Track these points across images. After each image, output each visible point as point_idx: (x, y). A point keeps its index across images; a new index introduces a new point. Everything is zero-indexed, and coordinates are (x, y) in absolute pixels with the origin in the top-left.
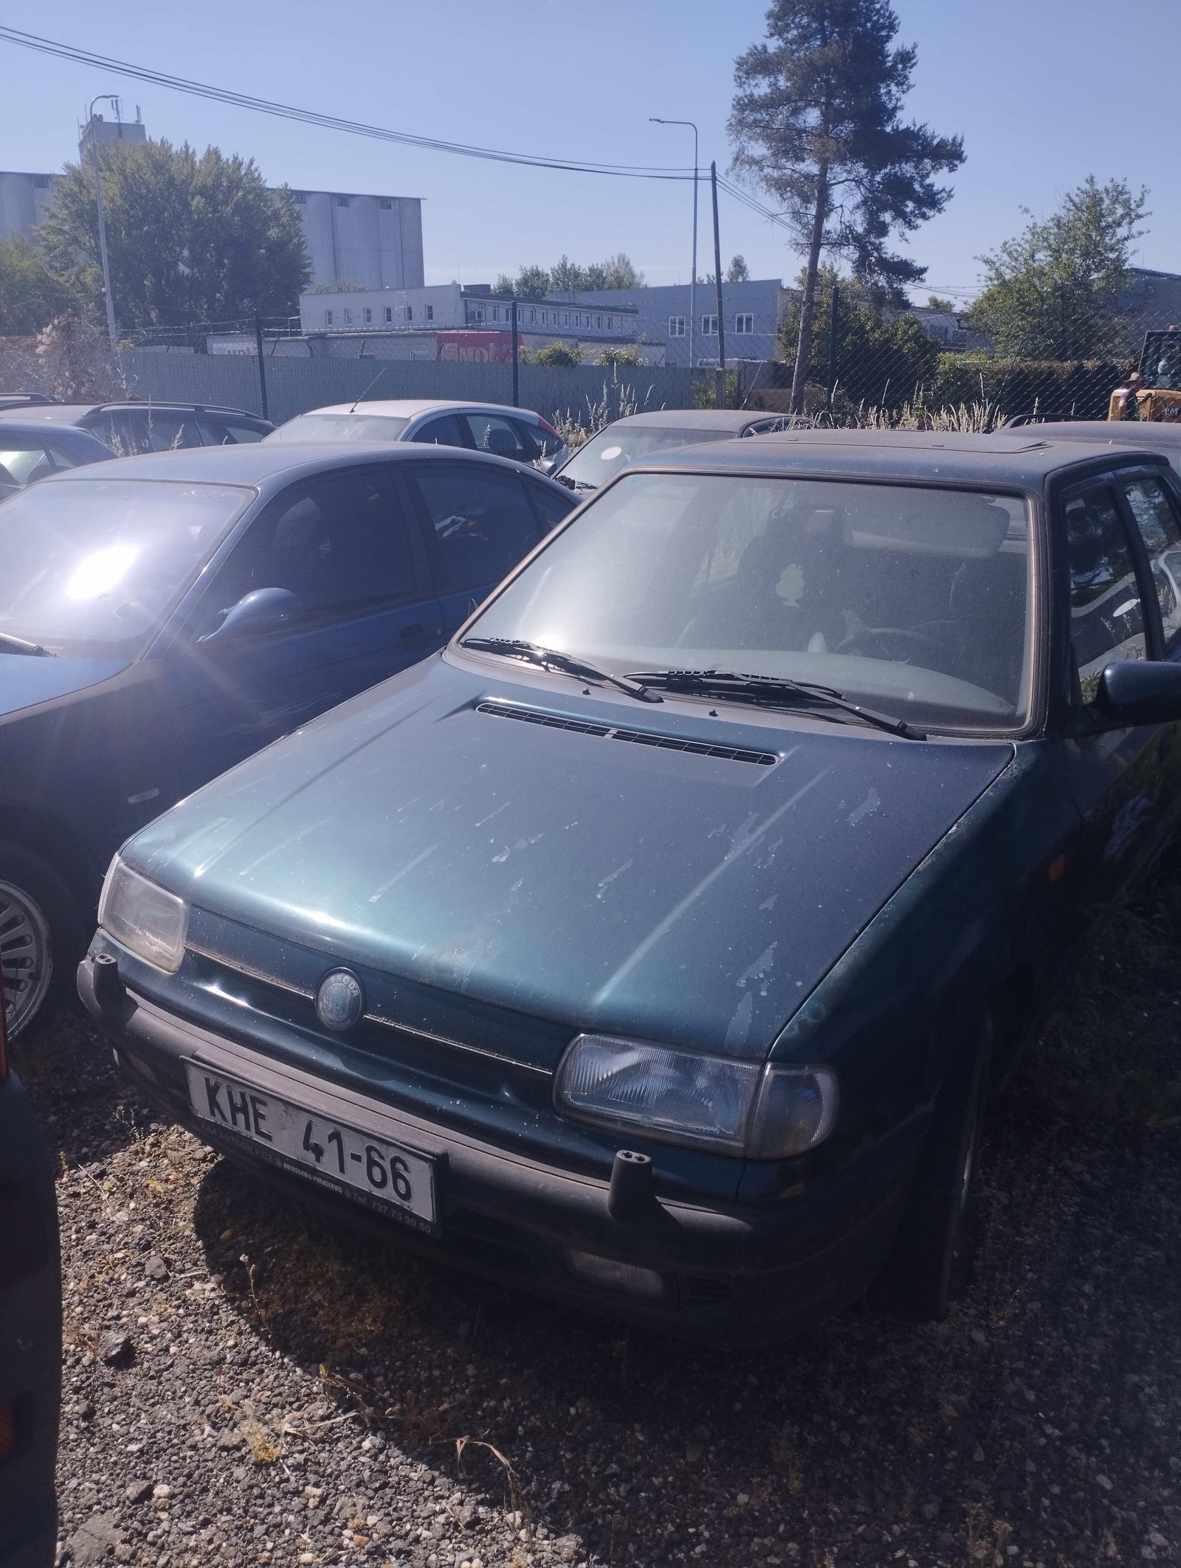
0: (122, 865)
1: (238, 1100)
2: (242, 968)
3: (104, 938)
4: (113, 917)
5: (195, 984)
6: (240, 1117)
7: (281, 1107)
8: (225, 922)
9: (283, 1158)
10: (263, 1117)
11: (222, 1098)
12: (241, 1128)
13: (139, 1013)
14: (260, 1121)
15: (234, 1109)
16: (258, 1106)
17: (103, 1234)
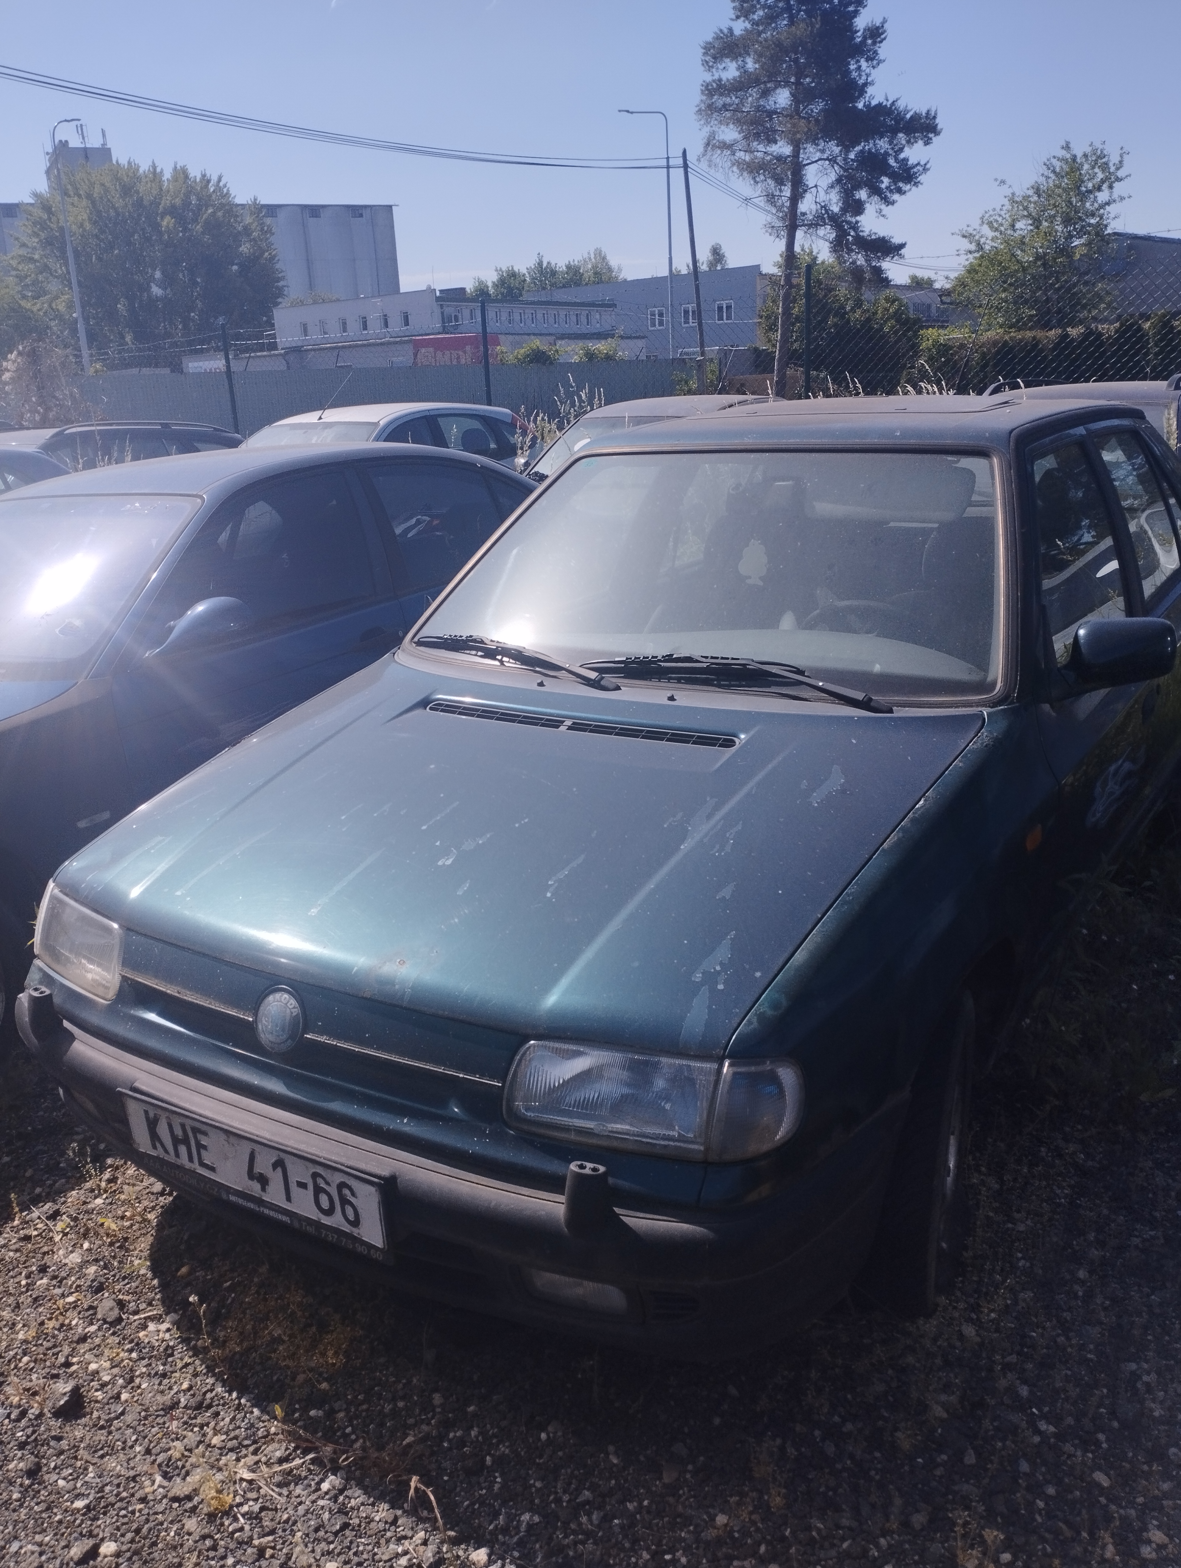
0: (56, 891)
1: (179, 1132)
2: (179, 993)
3: (41, 970)
4: (49, 947)
5: (132, 1012)
6: (183, 1149)
7: (223, 1136)
8: (161, 945)
9: (228, 1189)
10: (205, 1147)
11: (163, 1130)
12: (184, 1160)
13: (77, 1046)
14: (203, 1152)
15: (176, 1141)
16: (199, 1136)
17: (54, 1277)
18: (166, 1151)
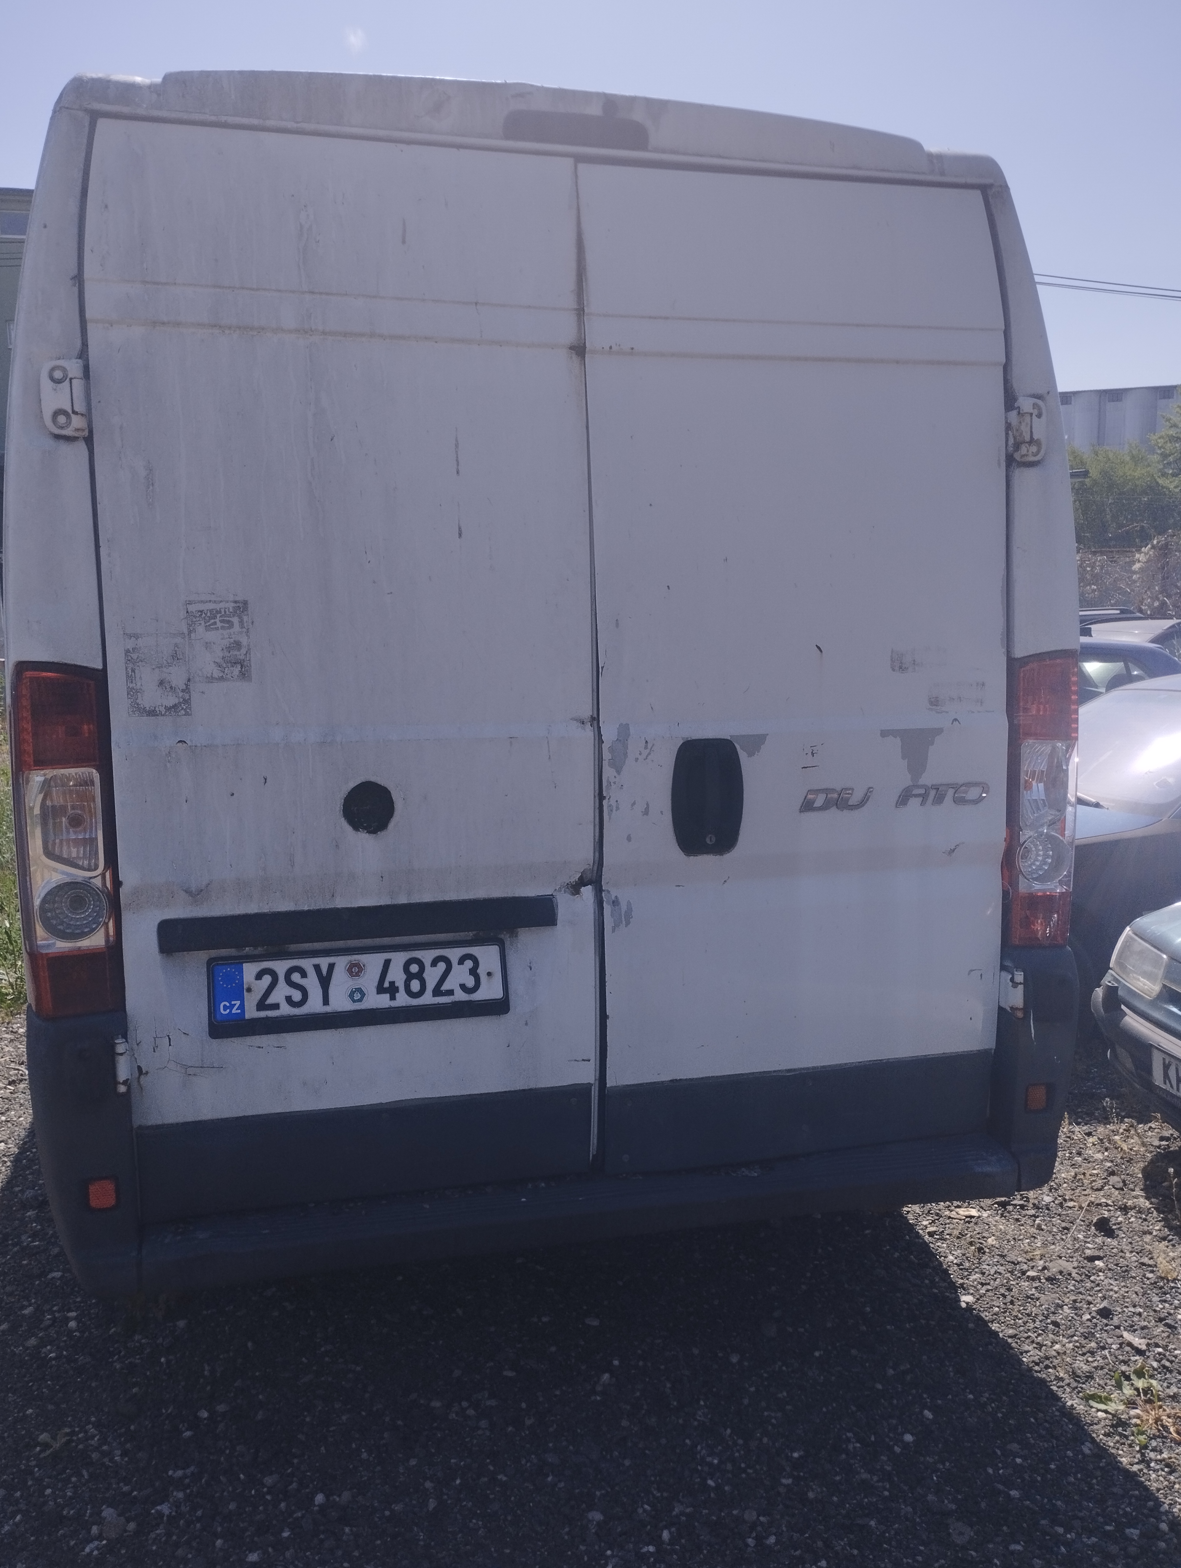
0: (1130, 933)
3: (1112, 975)
4: (1120, 963)
5: (1165, 1006)
11: (1172, 1073)
15: (1179, 1080)
18: (1172, 1086)
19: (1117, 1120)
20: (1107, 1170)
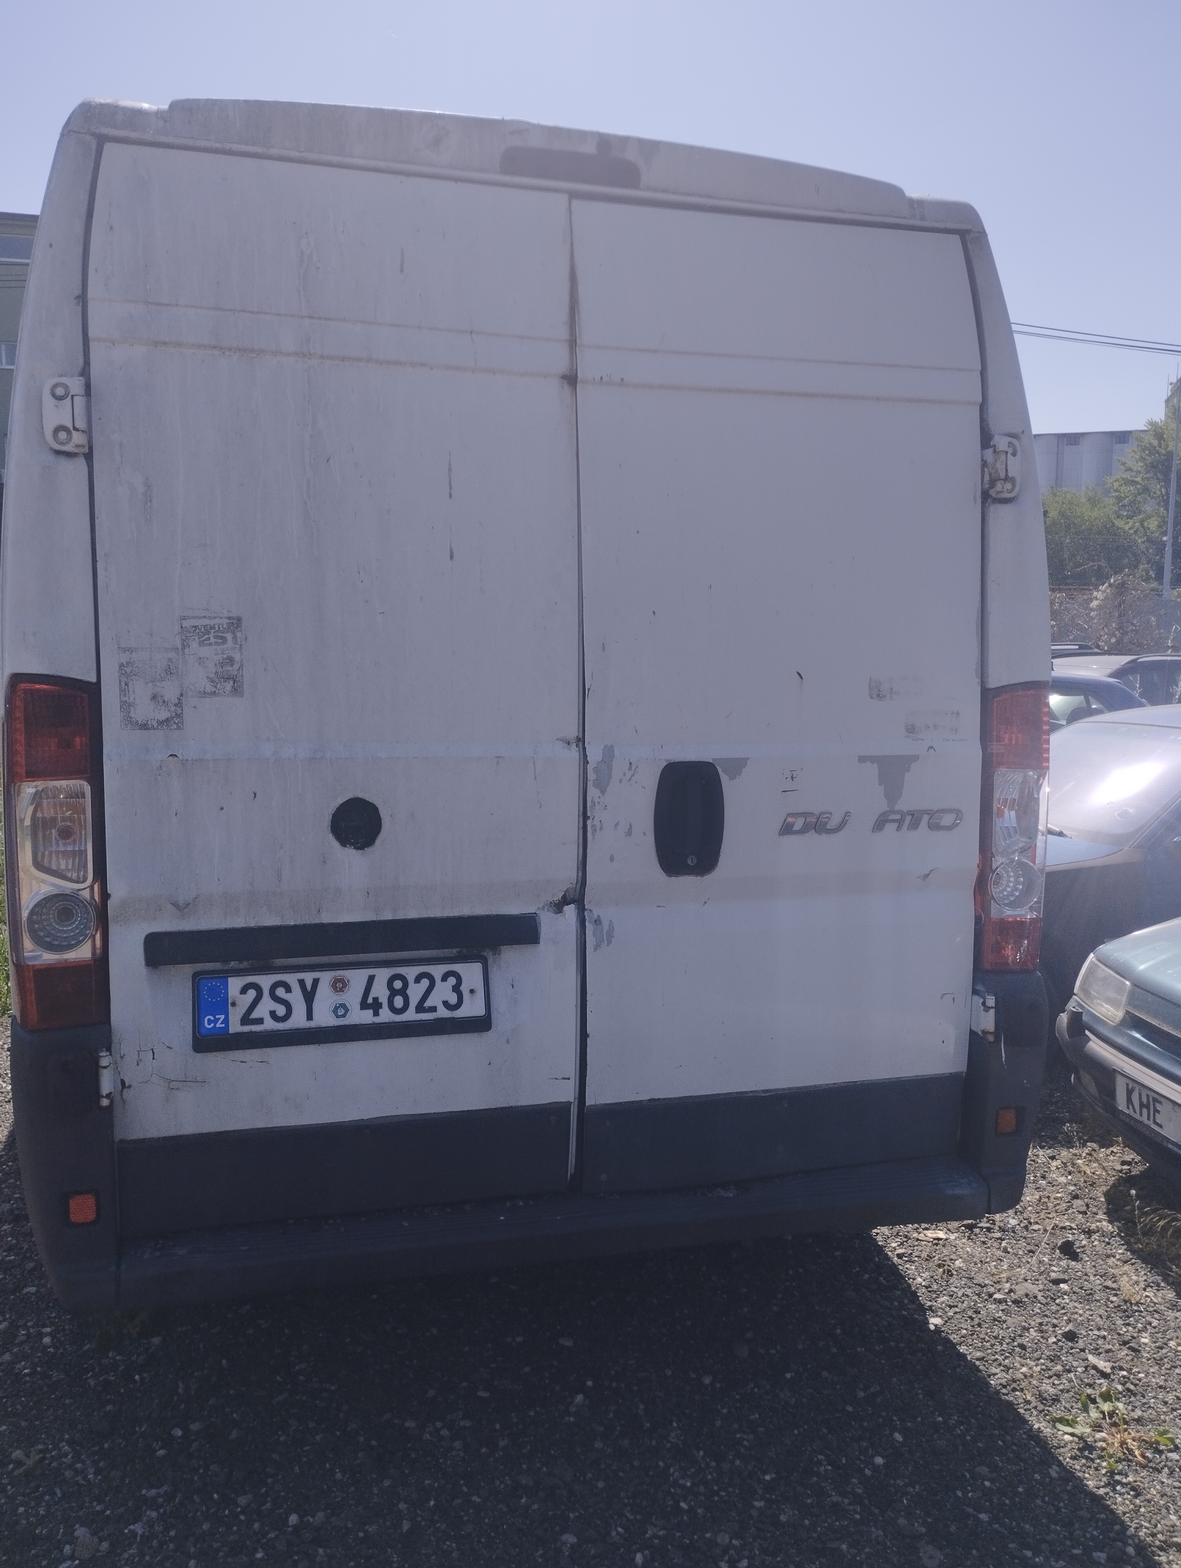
0: (1094, 959)
1: (1145, 1100)
2: (1159, 1024)
3: (1077, 1001)
4: (1084, 990)
5: (1128, 1032)
6: (1145, 1111)
7: (1171, 1105)
8: (1153, 996)
9: (1168, 1140)
10: (1158, 1112)
11: (1135, 1098)
12: (1144, 1119)
13: (1091, 1044)
14: (1157, 1115)
15: (1142, 1105)
16: (1157, 1105)
17: (1050, 1183)
18: (1135, 1112)
19: (1080, 1143)
20: (1071, 1193)
